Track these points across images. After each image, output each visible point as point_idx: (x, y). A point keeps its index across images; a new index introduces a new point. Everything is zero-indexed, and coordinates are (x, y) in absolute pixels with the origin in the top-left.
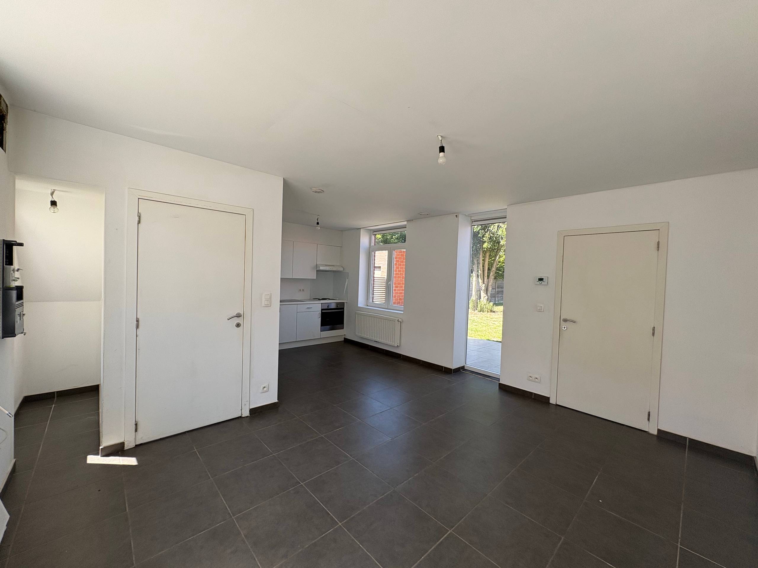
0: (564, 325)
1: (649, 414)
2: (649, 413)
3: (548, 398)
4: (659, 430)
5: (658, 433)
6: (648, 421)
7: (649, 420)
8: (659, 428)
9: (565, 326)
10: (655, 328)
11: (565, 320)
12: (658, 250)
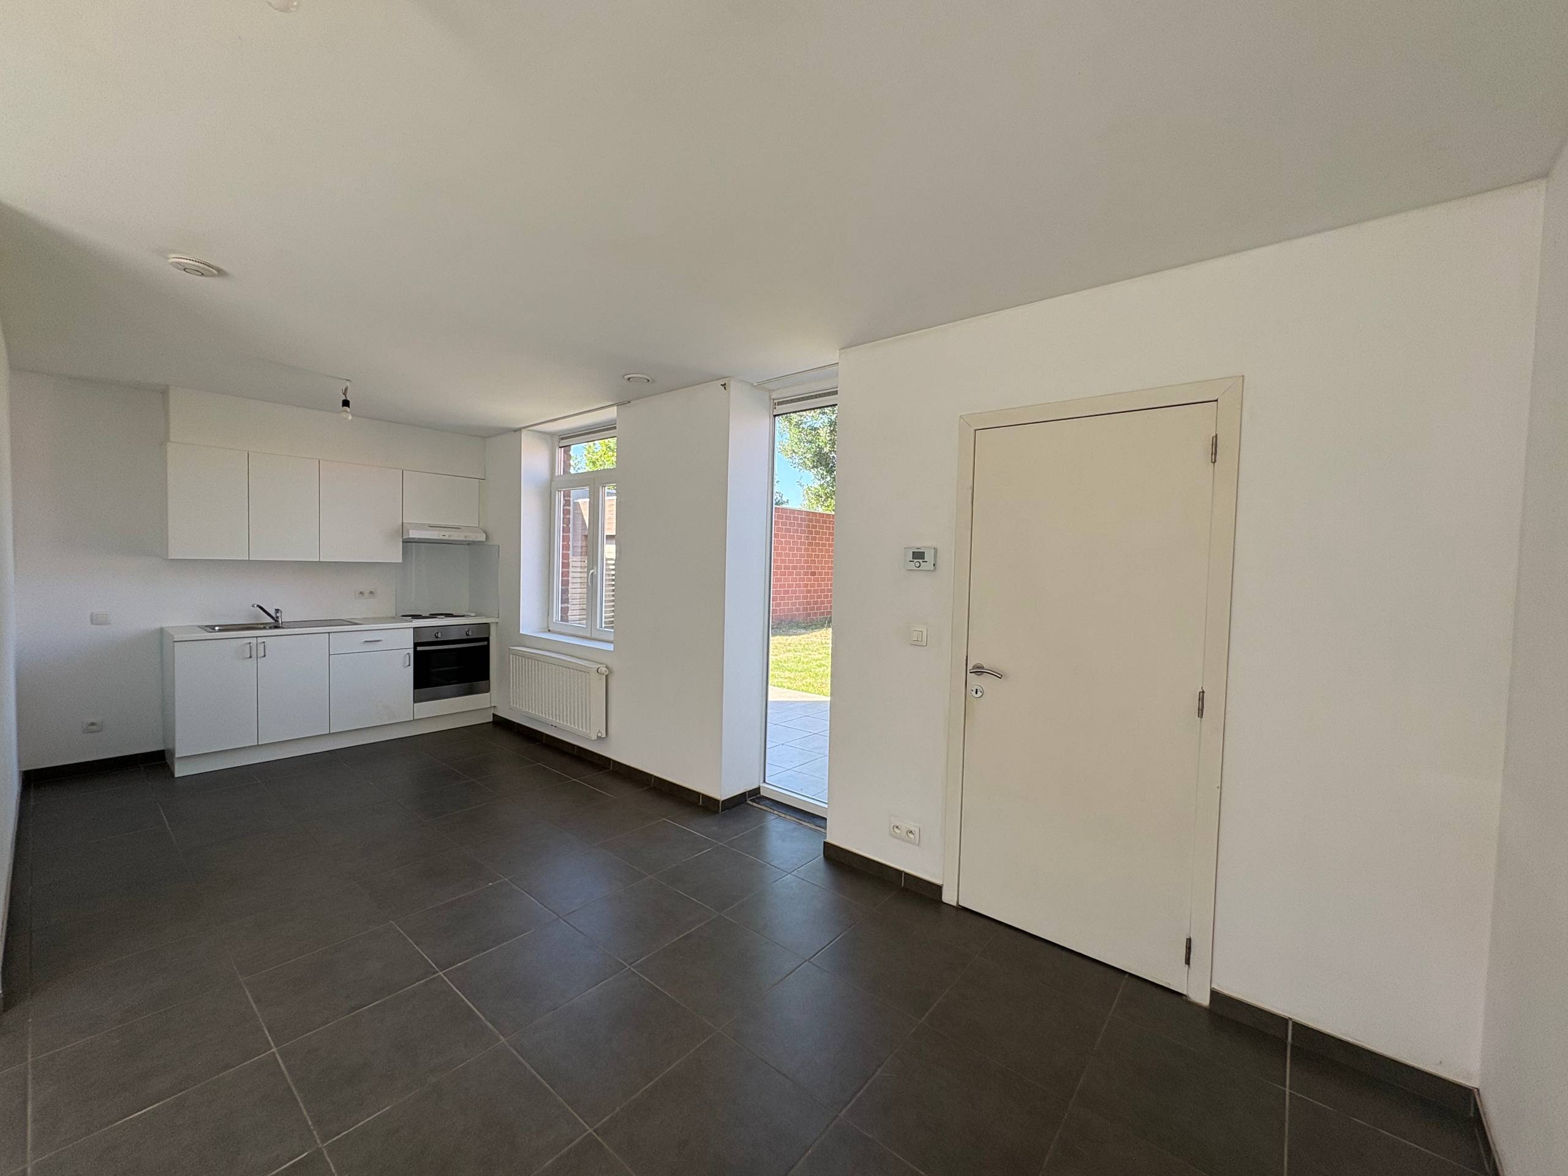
0: (975, 681)
1: (1190, 944)
2: (1189, 941)
3: (938, 889)
4: (1214, 994)
5: (1211, 1002)
6: (1187, 966)
7: (1188, 961)
8: (1215, 986)
9: (979, 688)
10: (1205, 694)
11: (979, 671)
12: (1215, 461)
